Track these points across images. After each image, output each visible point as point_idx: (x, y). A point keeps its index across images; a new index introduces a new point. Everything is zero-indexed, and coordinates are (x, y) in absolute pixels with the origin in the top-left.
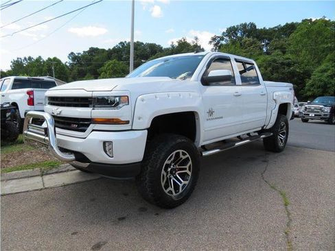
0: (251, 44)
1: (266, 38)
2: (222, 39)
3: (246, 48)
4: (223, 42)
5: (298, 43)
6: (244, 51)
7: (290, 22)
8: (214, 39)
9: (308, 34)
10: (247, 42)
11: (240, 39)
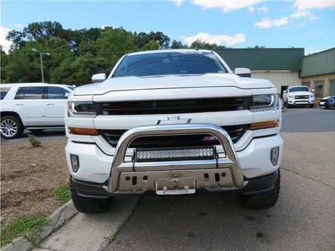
0: (60, 44)
1: (74, 40)
2: (23, 35)
3: (56, 48)
4: (25, 39)
5: (107, 47)
6: (54, 50)
7: (94, 27)
8: (12, 35)
9: (113, 40)
10: (56, 42)
11: (47, 38)
